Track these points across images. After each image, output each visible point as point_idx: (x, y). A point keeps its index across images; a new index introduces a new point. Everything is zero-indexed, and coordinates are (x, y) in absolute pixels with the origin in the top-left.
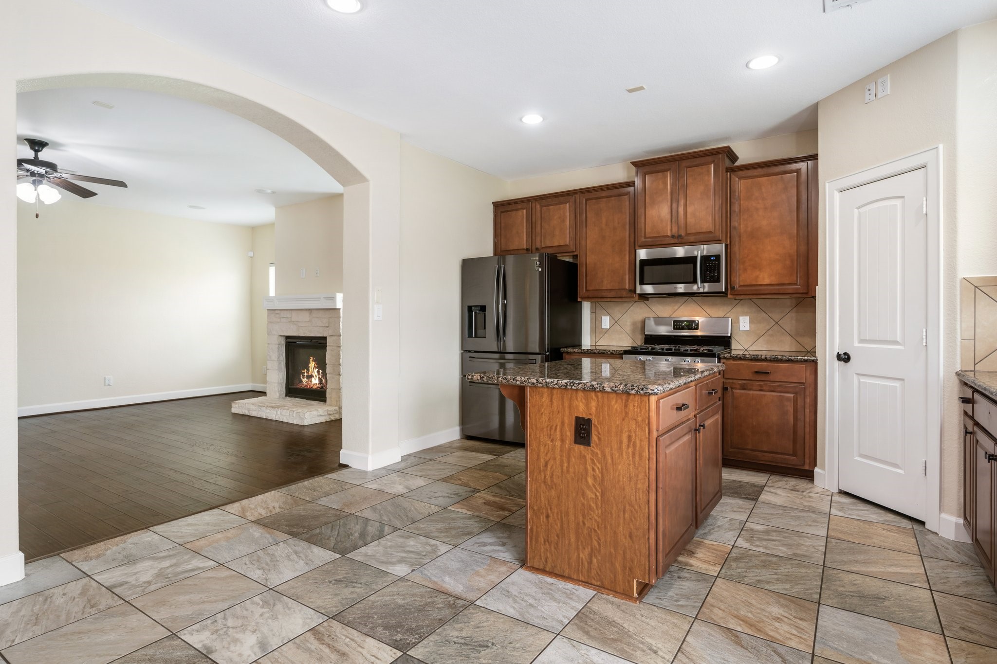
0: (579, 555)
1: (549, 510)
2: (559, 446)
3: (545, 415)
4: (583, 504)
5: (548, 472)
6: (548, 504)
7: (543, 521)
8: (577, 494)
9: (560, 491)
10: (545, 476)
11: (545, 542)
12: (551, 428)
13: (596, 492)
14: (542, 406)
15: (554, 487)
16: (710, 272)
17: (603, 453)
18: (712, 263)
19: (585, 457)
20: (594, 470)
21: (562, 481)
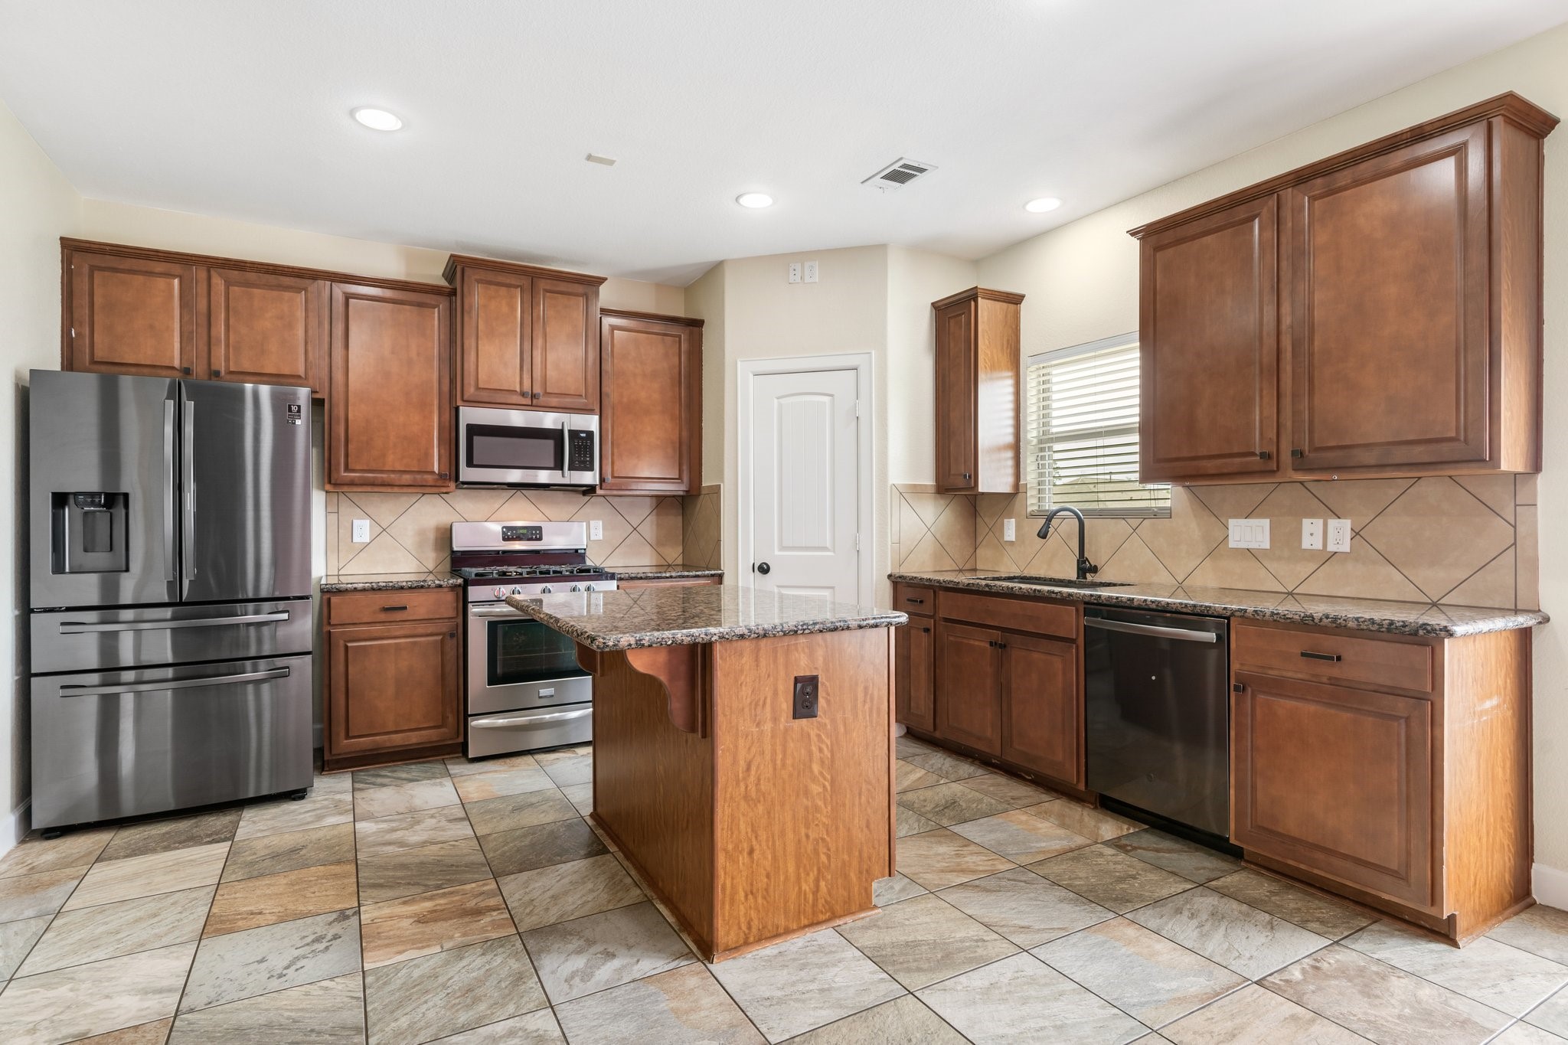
0: (800, 888)
1: (754, 839)
2: (769, 730)
3: (746, 686)
4: (806, 808)
5: (752, 779)
6: (752, 830)
7: (743, 864)
8: (798, 796)
9: (772, 801)
10: (746, 787)
11: (746, 896)
12: (757, 705)
13: (824, 781)
14: (742, 671)
15: (762, 799)
16: (580, 456)
17: (833, 721)
18: (583, 443)
19: (809, 735)
20: (821, 750)
21: (774, 784)
